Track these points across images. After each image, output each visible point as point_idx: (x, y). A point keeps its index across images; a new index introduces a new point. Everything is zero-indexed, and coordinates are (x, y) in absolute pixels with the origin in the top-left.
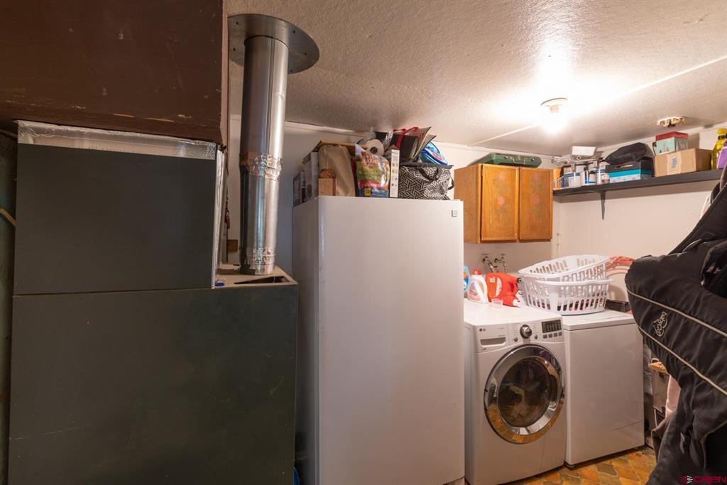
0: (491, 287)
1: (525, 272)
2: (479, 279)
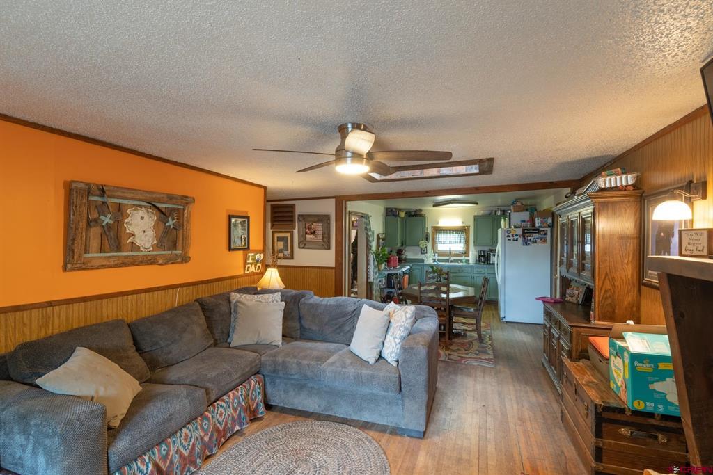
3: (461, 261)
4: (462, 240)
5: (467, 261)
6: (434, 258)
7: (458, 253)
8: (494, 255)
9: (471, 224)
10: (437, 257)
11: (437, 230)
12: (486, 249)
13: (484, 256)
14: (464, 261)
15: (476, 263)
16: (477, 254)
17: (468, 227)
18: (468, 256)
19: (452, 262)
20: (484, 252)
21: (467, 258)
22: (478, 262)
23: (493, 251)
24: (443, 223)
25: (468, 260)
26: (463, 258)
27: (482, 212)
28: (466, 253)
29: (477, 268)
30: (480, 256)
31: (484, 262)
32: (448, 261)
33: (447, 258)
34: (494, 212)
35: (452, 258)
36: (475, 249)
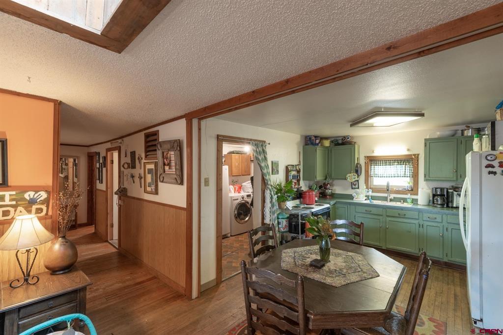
0: (235, 189)
1: (244, 184)
2: (232, 187)
3: (405, 200)
4: (408, 173)
5: (415, 201)
6: (368, 194)
7: (401, 189)
8: (459, 195)
9: (420, 150)
10: (370, 193)
11: (371, 161)
12: (446, 185)
13: (442, 195)
14: (409, 201)
15: (429, 205)
16: (429, 191)
17: (417, 156)
18: (417, 194)
19: (391, 200)
20: (442, 189)
21: (414, 197)
22: (432, 202)
23: (457, 189)
24: (379, 151)
25: (417, 200)
26: (408, 196)
27: (438, 133)
28: (414, 190)
29: (430, 212)
30: (434, 196)
31: (442, 205)
32: (385, 199)
33: (386, 195)
34: (460, 132)
35: (392, 196)
36: (428, 186)
